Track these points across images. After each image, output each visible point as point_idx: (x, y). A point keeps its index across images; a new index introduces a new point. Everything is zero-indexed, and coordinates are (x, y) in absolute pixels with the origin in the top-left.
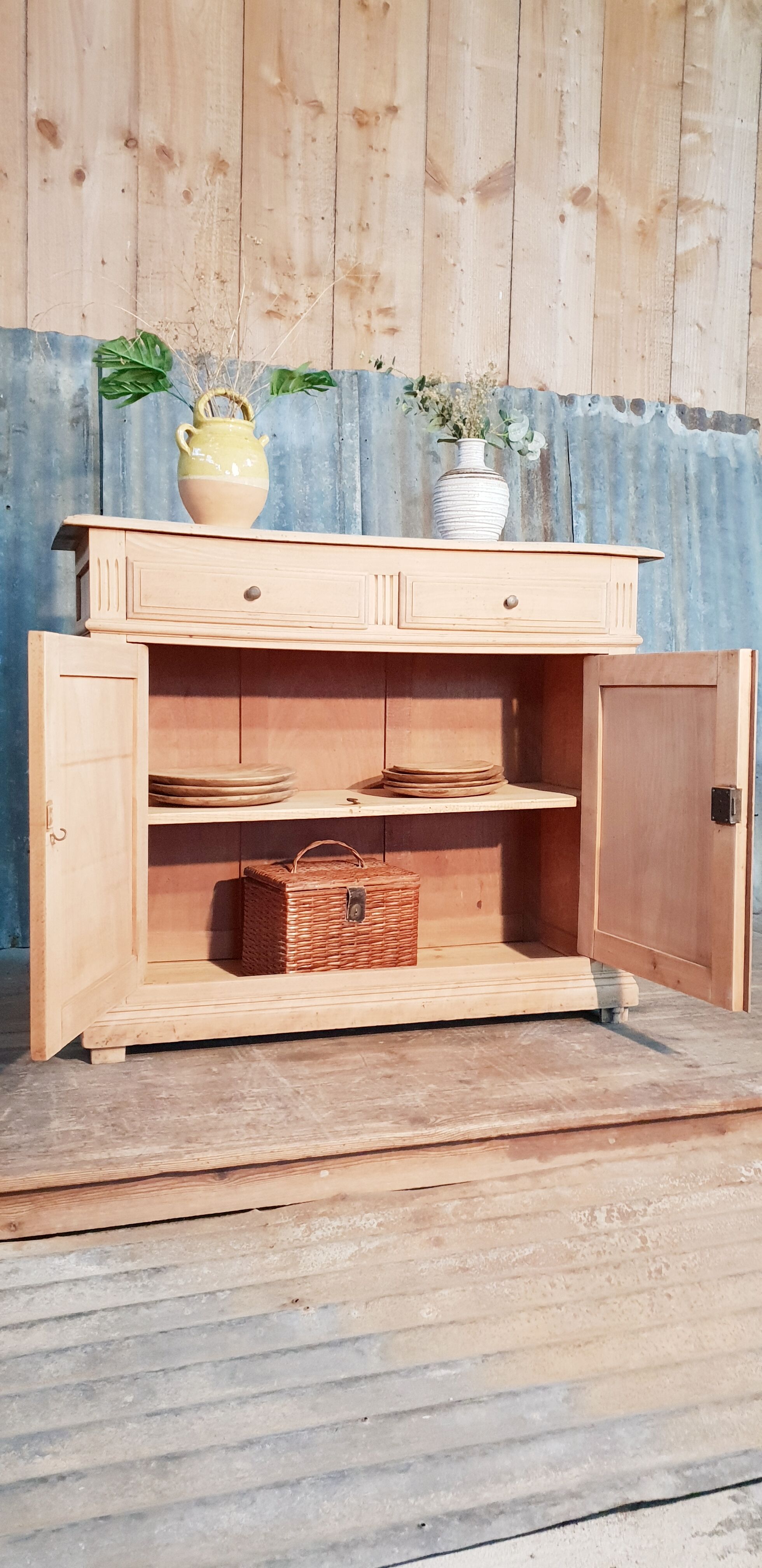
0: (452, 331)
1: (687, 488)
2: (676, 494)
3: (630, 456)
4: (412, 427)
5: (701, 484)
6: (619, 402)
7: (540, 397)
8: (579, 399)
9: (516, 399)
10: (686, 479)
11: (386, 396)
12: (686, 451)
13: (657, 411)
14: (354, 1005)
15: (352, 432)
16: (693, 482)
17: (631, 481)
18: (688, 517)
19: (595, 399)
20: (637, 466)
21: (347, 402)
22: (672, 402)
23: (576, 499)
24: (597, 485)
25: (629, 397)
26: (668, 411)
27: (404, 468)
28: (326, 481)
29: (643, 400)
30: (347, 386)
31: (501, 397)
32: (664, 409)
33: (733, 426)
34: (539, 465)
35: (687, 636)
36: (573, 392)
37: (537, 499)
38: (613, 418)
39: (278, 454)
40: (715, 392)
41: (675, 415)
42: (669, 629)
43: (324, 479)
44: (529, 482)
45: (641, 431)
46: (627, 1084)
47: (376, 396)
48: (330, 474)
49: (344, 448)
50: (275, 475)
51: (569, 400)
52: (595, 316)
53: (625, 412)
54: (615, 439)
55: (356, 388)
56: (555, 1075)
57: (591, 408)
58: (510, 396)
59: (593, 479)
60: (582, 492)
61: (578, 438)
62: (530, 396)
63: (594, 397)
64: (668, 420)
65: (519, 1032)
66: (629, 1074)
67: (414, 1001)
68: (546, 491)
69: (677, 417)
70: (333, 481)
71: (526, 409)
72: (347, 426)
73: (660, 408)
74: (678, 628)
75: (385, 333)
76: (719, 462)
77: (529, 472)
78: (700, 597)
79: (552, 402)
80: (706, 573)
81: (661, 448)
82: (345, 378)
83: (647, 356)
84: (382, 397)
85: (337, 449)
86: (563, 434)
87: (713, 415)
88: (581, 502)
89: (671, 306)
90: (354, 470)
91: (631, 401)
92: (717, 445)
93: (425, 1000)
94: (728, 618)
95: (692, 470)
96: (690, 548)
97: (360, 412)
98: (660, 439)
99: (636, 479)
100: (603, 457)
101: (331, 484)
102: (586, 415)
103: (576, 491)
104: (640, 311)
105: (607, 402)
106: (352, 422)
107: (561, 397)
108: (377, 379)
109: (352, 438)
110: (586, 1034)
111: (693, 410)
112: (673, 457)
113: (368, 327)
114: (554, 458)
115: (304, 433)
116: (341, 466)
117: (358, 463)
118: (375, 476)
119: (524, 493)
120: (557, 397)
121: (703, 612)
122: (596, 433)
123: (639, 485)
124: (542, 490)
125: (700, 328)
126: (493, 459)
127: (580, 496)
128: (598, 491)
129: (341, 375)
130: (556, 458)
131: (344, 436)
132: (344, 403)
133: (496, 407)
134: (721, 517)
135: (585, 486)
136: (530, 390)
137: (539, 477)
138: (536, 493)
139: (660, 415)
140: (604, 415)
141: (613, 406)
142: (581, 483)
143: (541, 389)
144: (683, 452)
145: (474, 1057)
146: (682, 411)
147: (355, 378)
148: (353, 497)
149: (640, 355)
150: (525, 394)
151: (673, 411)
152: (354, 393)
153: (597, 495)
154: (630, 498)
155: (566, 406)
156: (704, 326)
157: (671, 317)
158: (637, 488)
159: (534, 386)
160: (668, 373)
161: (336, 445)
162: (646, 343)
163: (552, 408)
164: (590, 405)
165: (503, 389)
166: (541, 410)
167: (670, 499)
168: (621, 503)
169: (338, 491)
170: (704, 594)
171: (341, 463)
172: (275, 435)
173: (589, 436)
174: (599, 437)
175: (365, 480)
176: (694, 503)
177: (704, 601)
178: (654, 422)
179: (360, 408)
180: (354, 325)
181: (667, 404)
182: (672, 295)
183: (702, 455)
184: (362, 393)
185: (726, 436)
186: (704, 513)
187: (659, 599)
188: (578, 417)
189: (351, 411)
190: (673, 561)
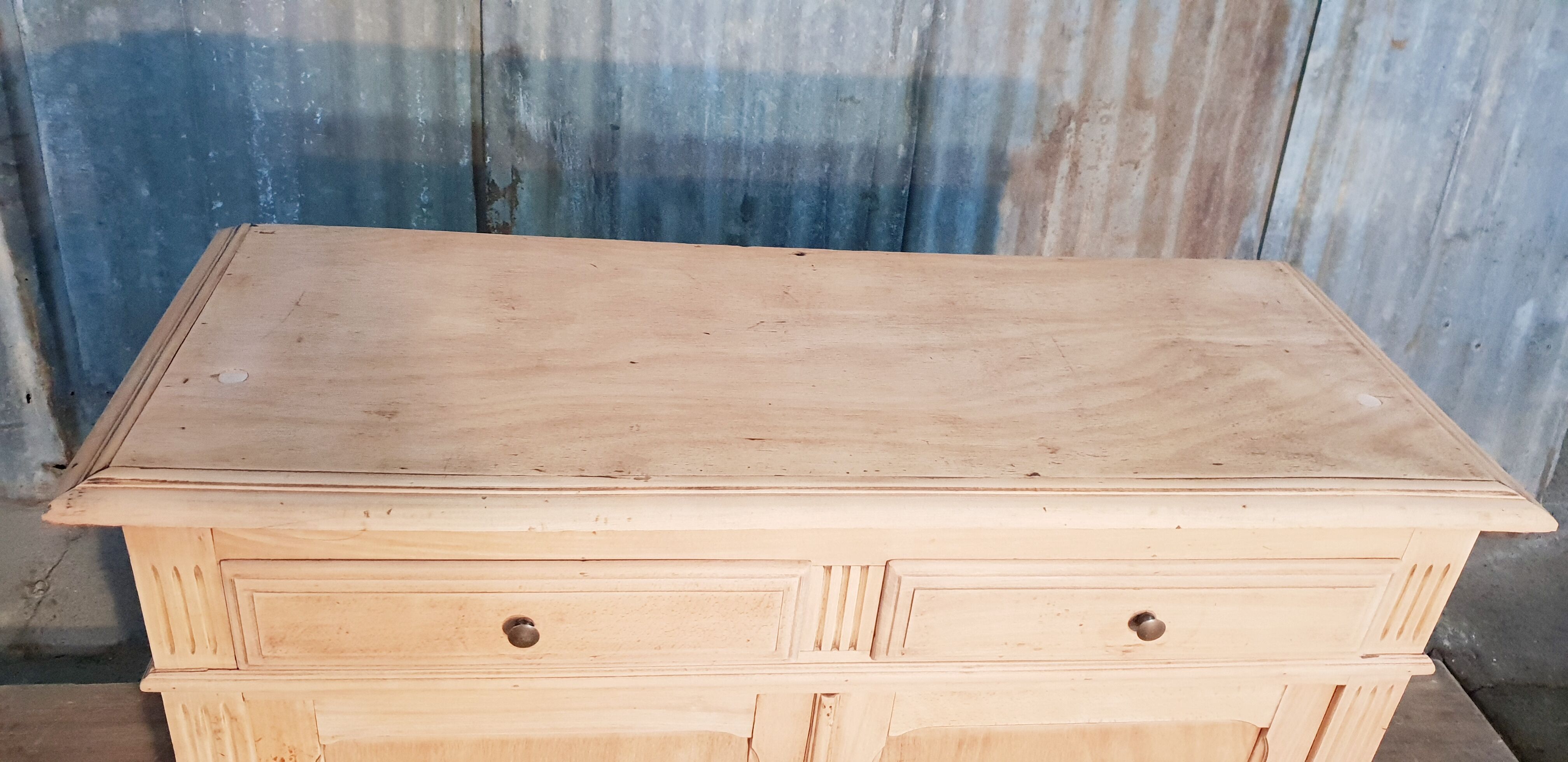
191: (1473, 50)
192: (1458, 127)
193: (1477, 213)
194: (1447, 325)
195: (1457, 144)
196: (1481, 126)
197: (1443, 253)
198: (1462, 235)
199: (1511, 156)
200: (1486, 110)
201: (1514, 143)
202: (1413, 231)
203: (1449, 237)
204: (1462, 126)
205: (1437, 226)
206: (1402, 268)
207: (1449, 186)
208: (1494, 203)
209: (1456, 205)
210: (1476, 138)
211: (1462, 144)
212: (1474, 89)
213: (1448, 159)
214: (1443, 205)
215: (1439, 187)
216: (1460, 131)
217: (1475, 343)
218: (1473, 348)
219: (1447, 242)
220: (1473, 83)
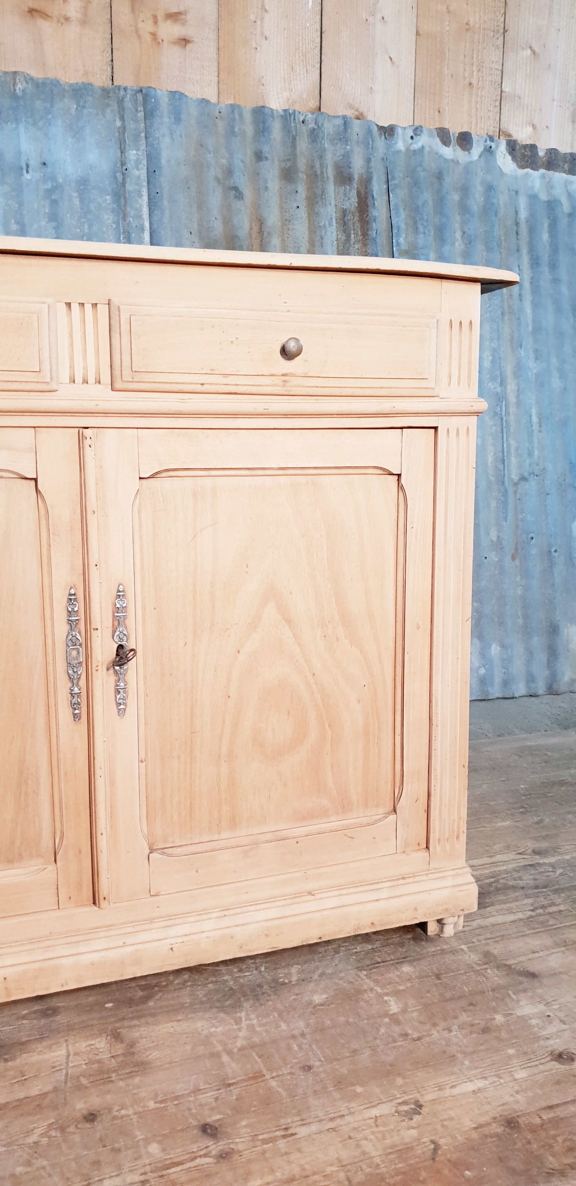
0: (254, 46)
1: (517, 234)
2: (505, 240)
3: (456, 197)
4: (210, 157)
5: (532, 230)
6: (444, 135)
7: (356, 127)
8: (399, 131)
9: (329, 128)
10: (517, 224)
11: (178, 120)
12: (517, 192)
13: (485, 146)
14: (64, 961)
15: (138, 162)
16: (524, 229)
17: (457, 226)
18: (519, 266)
19: (417, 131)
20: (464, 208)
21: (131, 125)
22: (501, 137)
23: (398, 244)
24: (421, 228)
25: (455, 130)
26: (497, 146)
27: (201, 205)
28: (108, 219)
29: (470, 134)
30: (131, 106)
31: (312, 125)
32: (493, 145)
33: (566, 167)
34: (356, 204)
35: (518, 397)
36: (393, 122)
37: (354, 243)
38: (437, 153)
39: (49, 185)
40: (547, 127)
41: (505, 152)
42: (499, 390)
43: (106, 217)
44: (345, 224)
45: (468, 169)
46: (468, 1123)
47: (166, 119)
48: (113, 211)
49: (128, 180)
50: (47, 211)
51: (389, 132)
52: (418, 34)
53: (451, 147)
54: (439, 176)
55: (141, 108)
56: (356, 1096)
57: (414, 141)
58: (322, 124)
59: (415, 223)
60: (404, 236)
61: (399, 174)
62: (345, 124)
63: (417, 128)
64: (497, 157)
65: (313, 965)
66: (470, 1087)
67: (157, 944)
68: (365, 234)
69: (507, 154)
70: (116, 218)
71: (340, 140)
72: (132, 154)
73: (489, 143)
74: (509, 388)
75: (174, 43)
76: (552, 205)
77: (344, 212)
78: (532, 355)
79: (369, 132)
80: (537, 329)
81: (490, 188)
82: (128, 96)
83: (475, 83)
84: (173, 120)
85: (120, 180)
86: (382, 171)
87: (546, 153)
88: (403, 247)
89: (502, 25)
90: (141, 206)
91: (457, 135)
92: (549, 186)
93: (173, 941)
94: (561, 377)
95: (523, 214)
96: (521, 300)
97: (146, 138)
98: (489, 178)
99: (464, 223)
100: (427, 197)
101: (114, 223)
102: (408, 150)
103: (398, 235)
104: (468, 30)
105: (431, 135)
106: (137, 150)
107: (381, 128)
108: (167, 100)
109: (138, 169)
110: (406, 969)
111: (525, 147)
112: (502, 199)
113: (154, 35)
114: (373, 196)
115: (80, 162)
116: (126, 201)
117: (145, 198)
118: (167, 214)
119: (339, 236)
120: (376, 128)
121: (534, 371)
122: (419, 169)
123: (466, 230)
124: (360, 233)
125: (534, 52)
126: (304, 196)
127: (401, 240)
128: (422, 236)
129: (122, 93)
130: (375, 196)
131: (129, 166)
132: (127, 128)
133: (306, 137)
134: (553, 266)
135: (407, 230)
136: (344, 117)
137: (356, 219)
138: (352, 236)
139: (489, 151)
140: (427, 149)
141: (438, 139)
142: (403, 226)
143: (358, 118)
144: (514, 193)
145: (239, 1043)
146: (512, 146)
147: (140, 97)
148: (140, 237)
149: (467, 82)
150: (339, 122)
151: (502, 148)
152: (139, 114)
153: (421, 240)
154: (457, 244)
155: (386, 138)
156: (537, 50)
157: (502, 37)
158: (464, 233)
159: (350, 113)
160: (498, 103)
161: (119, 176)
162: (474, 68)
163: (370, 140)
164: (412, 138)
165: (315, 116)
166: (358, 142)
167: (499, 246)
168: (446, 248)
169: (122, 231)
170: (536, 351)
171: (125, 197)
172: (45, 164)
173: (411, 173)
174: (422, 174)
175: (155, 218)
176: (524, 251)
177: (536, 359)
178: (482, 159)
179: (146, 133)
180: (137, 31)
181: (496, 138)
182: (503, 11)
183: (533, 198)
184: (150, 114)
185: (559, 177)
186: (535, 262)
187: (487, 356)
188: (399, 152)
189: (137, 137)
190: (503, 314)
191: (493, 362)
192: (499, 409)
193: (528, 462)
194: (533, 538)
195: (502, 419)
196: (512, 409)
197: (515, 492)
198: (523, 479)
199: (535, 427)
200: (512, 398)
201: (535, 419)
202: (492, 479)
203: (516, 481)
204: (501, 408)
205: (506, 472)
206: (494, 504)
207: (505, 446)
208: (536, 457)
209: (514, 460)
210: (512, 417)
211: (504, 419)
212: (501, 385)
213: (499, 429)
214: (505, 458)
215: (500, 448)
216: (501, 411)
217: (553, 550)
218: (553, 553)
219: (516, 484)
220: (499, 381)
